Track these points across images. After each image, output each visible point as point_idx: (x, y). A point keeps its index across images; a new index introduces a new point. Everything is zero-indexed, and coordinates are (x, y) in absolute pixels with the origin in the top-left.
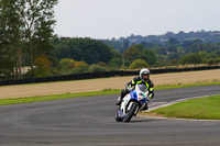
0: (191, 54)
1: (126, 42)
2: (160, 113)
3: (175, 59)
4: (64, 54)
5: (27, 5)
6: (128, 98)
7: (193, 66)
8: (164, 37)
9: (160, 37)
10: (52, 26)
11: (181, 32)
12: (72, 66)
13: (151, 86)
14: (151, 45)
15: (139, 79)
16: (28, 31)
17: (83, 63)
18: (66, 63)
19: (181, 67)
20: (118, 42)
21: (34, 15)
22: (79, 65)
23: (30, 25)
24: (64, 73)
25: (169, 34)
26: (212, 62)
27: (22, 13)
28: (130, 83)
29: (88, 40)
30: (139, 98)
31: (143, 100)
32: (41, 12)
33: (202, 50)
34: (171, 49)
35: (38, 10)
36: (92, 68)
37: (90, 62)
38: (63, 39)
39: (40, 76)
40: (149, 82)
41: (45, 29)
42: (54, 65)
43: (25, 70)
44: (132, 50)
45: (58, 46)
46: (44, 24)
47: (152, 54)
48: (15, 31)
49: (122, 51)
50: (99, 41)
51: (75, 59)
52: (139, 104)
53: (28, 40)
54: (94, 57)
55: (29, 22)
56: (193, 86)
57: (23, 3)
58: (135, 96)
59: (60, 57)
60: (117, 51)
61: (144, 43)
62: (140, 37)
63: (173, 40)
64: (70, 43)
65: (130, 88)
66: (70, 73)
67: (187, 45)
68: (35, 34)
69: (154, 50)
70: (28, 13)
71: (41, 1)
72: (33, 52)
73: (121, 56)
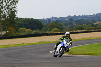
0: (79, 26)
1: (49, 20)
3: (72, 28)
4: (21, 26)
5: (4, 3)
6: (60, 46)
7: (80, 31)
8: (67, 18)
9: (65, 18)
10: (15, 13)
11: (75, 16)
12: (25, 31)
14: (61, 21)
15: (65, 37)
16: (5, 15)
17: (30, 30)
18: (22, 30)
19: (75, 31)
20: (46, 20)
21: (7, 8)
22: (28, 31)
23: (5, 12)
24: (21, 34)
25: (69, 16)
27: (2, 7)
28: (61, 39)
29: (32, 19)
30: (65, 46)
31: (67, 47)
32: (11, 6)
35: (9, 6)
37: (33, 29)
38: (21, 19)
39: (10, 36)
41: (12, 14)
42: (16, 31)
43: (3, 33)
45: (18, 22)
46: (12, 12)
47: (61, 26)
49: (48, 24)
50: (37, 20)
51: (26, 28)
52: (65, 49)
53: (4, 19)
54: (35, 27)
56: (80, 40)
57: (2, 2)
58: (64, 45)
59: (19, 27)
60: (45, 24)
61: (58, 21)
62: (56, 18)
63: (71, 19)
64: (24, 21)
65: (61, 41)
66: (24, 34)
67: (77, 21)
68: (8, 16)
69: (62, 23)
70: (5, 7)
71: (10, 1)
72: (7, 25)
73: (47, 27)
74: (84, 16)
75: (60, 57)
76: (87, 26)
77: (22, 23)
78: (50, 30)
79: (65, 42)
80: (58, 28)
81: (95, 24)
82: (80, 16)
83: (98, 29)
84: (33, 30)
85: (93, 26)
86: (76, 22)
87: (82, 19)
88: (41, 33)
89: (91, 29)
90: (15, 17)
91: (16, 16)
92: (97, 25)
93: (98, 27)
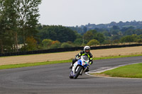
0: (127, 36)
1: (85, 28)
2: (107, 74)
4: (45, 36)
5: (21, 4)
9: (107, 25)
10: (37, 18)
11: (121, 22)
12: (50, 44)
13: (91, 57)
14: (101, 30)
15: (84, 53)
16: (22, 22)
17: (57, 42)
18: (47, 42)
19: (120, 44)
20: (80, 28)
21: (26, 11)
22: (55, 43)
23: (23, 17)
25: (113, 23)
26: (140, 41)
27: (18, 9)
28: (78, 55)
29: (61, 27)
30: (83, 64)
32: (30, 9)
33: (134, 33)
34: (114, 33)
35: (28, 8)
36: (63, 45)
37: (61, 41)
38: (44, 26)
39: (29, 50)
40: (90, 54)
41: (33, 20)
42: (39, 43)
43: (20, 46)
44: (88, 33)
45: (41, 31)
46: (32, 16)
47: (102, 36)
48: (13, 21)
49: (82, 34)
50: (68, 28)
51: (52, 39)
52: (83, 68)
53: (22, 27)
54: (65, 38)
55: (23, 16)
57: (18, 4)
58: (81, 63)
59: (43, 38)
60: (79, 34)
61: (96, 29)
63: (115, 26)
64: (49, 29)
66: (49, 48)
67: (124, 30)
68: (26, 23)
69: (103, 33)
70: (22, 10)
71: (30, 2)
72: (25, 35)
73: (81, 38)
74: (134, 23)
76: (138, 36)
77: (47, 32)
78: (86, 43)
79: (82, 60)
82: (127, 22)
86: (122, 30)
87: (130, 27)
88: (73, 46)
91: (38, 23)
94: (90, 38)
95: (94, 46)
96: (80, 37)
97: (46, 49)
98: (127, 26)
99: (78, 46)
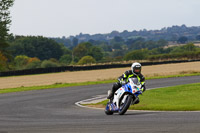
1: (75, 40)
3: (119, 55)
4: (19, 51)
9: (106, 35)
10: (8, 25)
11: (125, 31)
12: (25, 63)
14: (98, 43)
17: (36, 59)
18: (21, 59)
19: (125, 62)
20: (68, 40)
22: (32, 61)
24: (19, 68)
25: (114, 33)
26: (153, 58)
28: (122, 77)
29: (41, 38)
30: (134, 91)
31: (137, 93)
33: (144, 47)
34: (116, 47)
36: (44, 63)
37: (42, 57)
38: (18, 37)
41: (1, 28)
42: (10, 61)
44: (80, 47)
45: (12, 44)
47: (99, 51)
49: (71, 48)
50: (51, 39)
51: (29, 56)
54: (47, 54)
59: (15, 54)
60: (67, 48)
61: (91, 41)
62: (88, 35)
63: (117, 37)
64: (25, 41)
65: (122, 81)
66: (24, 68)
67: (131, 42)
69: (100, 47)
73: (70, 53)
74: (144, 33)
75: (123, 114)
76: (150, 51)
77: (21, 45)
78: (76, 61)
79: (132, 84)
80: (92, 55)
81: (166, 47)
82: (135, 31)
83: (170, 57)
84: (42, 59)
85: (162, 51)
86: (127, 43)
87: (139, 39)
88: (59, 65)
89: (158, 58)
90: (6, 34)
91: (9, 33)
92: (169, 50)
93: (170, 54)
94: (83, 53)
95: (88, 65)
96: (68, 53)
97: (20, 69)
98: (134, 37)
99: (65, 65)
